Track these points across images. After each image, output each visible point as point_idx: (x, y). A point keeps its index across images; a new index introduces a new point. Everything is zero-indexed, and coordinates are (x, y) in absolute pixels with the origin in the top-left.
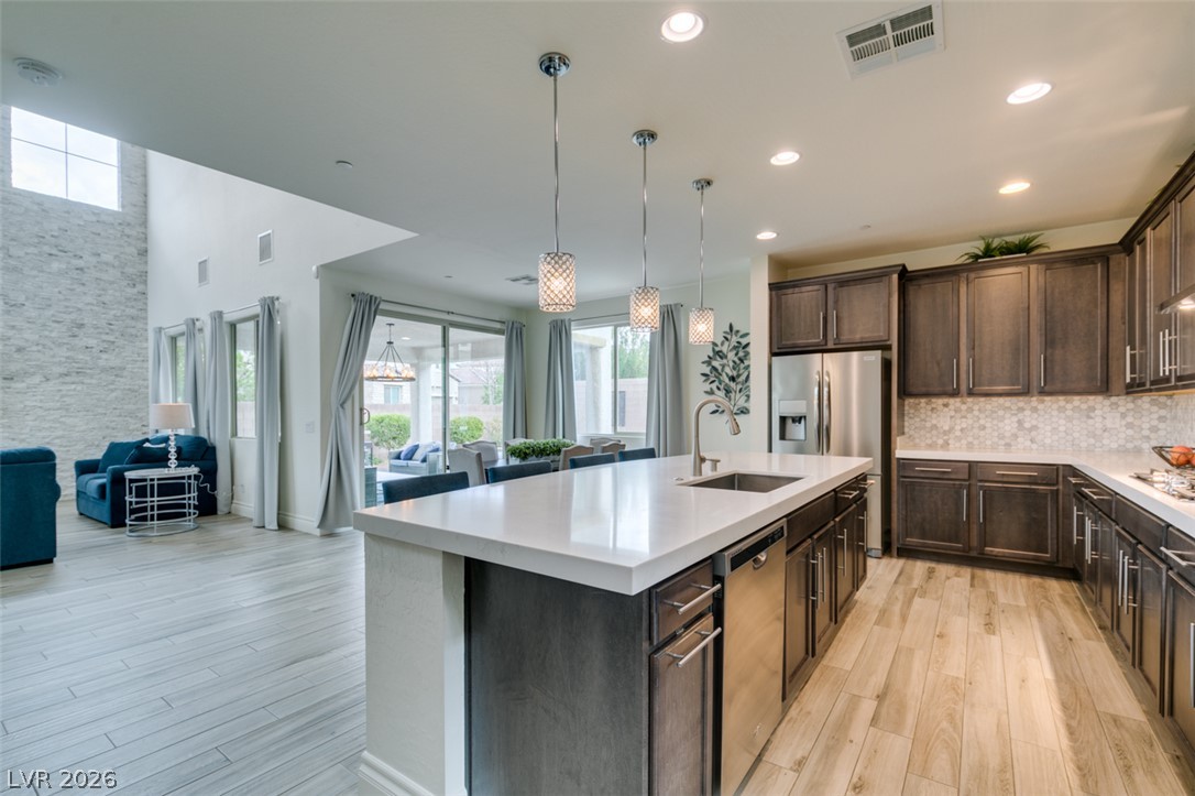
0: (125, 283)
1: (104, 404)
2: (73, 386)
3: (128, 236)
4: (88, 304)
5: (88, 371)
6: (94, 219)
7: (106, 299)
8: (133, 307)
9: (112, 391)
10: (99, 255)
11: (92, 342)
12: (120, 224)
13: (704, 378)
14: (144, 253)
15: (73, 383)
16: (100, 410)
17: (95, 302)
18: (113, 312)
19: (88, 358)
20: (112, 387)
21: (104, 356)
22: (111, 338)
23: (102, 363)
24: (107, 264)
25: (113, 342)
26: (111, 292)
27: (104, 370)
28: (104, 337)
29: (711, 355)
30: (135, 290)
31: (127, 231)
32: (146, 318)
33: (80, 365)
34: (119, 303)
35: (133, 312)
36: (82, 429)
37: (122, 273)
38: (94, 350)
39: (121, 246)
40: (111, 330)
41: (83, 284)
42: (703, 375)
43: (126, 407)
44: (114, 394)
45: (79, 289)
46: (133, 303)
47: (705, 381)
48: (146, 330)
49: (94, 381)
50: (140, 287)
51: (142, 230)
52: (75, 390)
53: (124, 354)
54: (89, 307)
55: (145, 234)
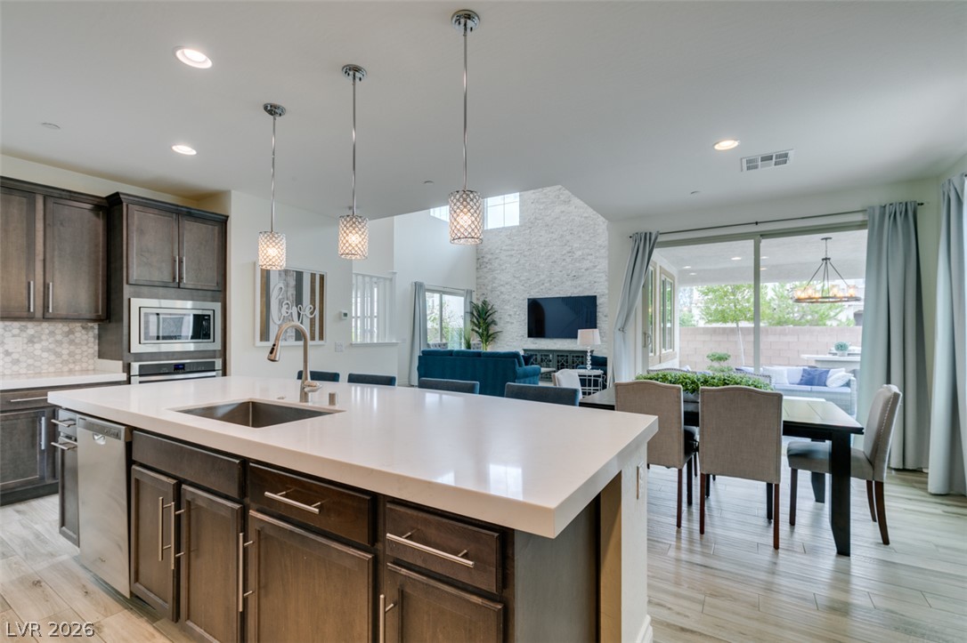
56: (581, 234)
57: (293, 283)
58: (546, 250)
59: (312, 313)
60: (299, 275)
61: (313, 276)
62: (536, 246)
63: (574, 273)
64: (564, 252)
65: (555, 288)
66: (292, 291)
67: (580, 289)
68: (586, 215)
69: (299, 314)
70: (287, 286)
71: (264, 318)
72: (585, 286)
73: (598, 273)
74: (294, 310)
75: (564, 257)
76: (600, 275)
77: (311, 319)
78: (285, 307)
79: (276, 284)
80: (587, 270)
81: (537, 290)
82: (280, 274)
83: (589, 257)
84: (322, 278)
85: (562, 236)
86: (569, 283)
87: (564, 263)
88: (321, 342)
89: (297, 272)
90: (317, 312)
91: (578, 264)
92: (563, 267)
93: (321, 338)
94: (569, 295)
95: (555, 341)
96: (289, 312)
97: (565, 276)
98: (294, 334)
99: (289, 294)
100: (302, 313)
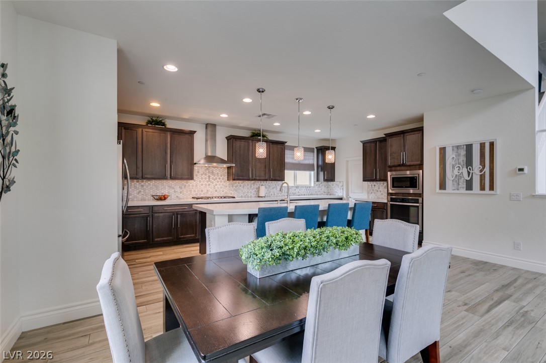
57: (463, 152)
59: (481, 171)
60: (469, 147)
61: (482, 146)
66: (463, 159)
69: (469, 173)
70: (459, 155)
71: (442, 176)
74: (465, 171)
77: (481, 175)
78: (456, 170)
79: (450, 155)
82: (453, 150)
84: (492, 145)
88: (492, 192)
89: (466, 145)
90: (487, 170)
93: (492, 188)
96: (460, 172)
98: (465, 186)
99: (461, 160)
100: (471, 172)
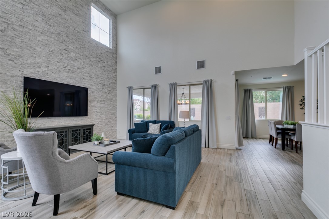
0: (113, 72)
1: (109, 110)
2: (103, 105)
3: (113, 57)
4: (106, 78)
5: (106, 100)
6: (107, 50)
7: (109, 76)
8: (114, 80)
9: (110, 106)
10: (108, 62)
11: (107, 90)
12: (112, 53)
13: (300, 105)
14: (116, 62)
15: (103, 104)
16: (108, 113)
17: (107, 77)
18: (111, 81)
19: (106, 96)
20: (110, 105)
21: (109, 95)
22: (110, 89)
23: (108, 97)
24: (109, 65)
25: (110, 91)
26: (110, 74)
27: (109, 99)
28: (109, 89)
29: (302, 99)
30: (114, 74)
31: (113, 56)
32: (116, 83)
33: (104, 98)
34: (112, 78)
35: (114, 81)
36: (105, 118)
37: (112, 68)
38: (107, 93)
39: (112, 60)
40: (110, 87)
41: (105, 72)
42: (300, 104)
43: (113, 112)
44: (110, 108)
45: (104, 73)
46: (114, 79)
47: (300, 106)
48: (116, 87)
49: (107, 103)
50: (115, 73)
51: (115, 55)
52: (103, 106)
53: (112, 95)
54: (106, 79)
55: (116, 56)
56: (74, 41)
58: (42, 37)
62: (30, 28)
63: (69, 68)
64: (61, 48)
65: (53, 75)
67: (74, 80)
68: (77, 29)
72: (77, 79)
73: (85, 73)
75: (62, 52)
76: (87, 75)
80: (78, 68)
81: (32, 71)
83: (80, 60)
85: (59, 34)
86: (65, 74)
87: (60, 57)
91: (72, 62)
92: (61, 59)
94: (66, 83)
95: (53, 119)
97: (62, 67)
